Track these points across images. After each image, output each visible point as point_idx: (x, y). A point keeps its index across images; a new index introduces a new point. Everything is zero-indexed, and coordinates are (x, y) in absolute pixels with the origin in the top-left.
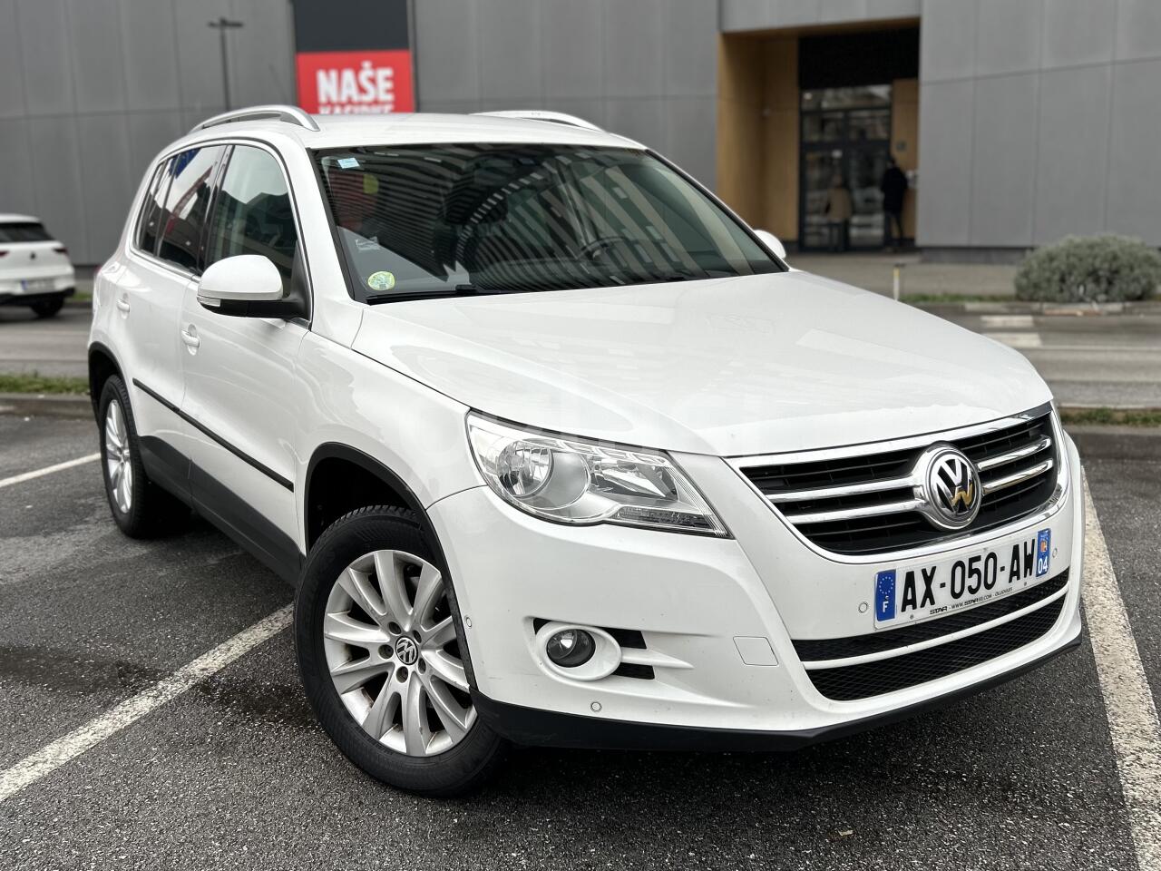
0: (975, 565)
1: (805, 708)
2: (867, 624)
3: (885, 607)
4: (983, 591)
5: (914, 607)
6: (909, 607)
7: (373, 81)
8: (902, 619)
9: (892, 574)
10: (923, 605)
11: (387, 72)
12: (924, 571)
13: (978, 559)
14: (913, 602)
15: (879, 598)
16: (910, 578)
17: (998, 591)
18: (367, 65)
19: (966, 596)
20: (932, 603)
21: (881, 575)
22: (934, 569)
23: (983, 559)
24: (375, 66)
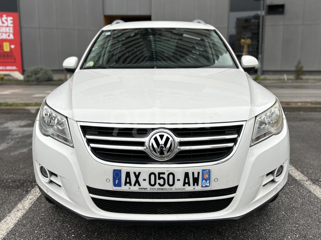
0: (161, 176)
1: (89, 210)
2: (110, 187)
3: (117, 182)
4: (166, 186)
5: (131, 185)
6: (128, 185)
7: (7, 20)
8: (125, 188)
9: (120, 171)
10: (135, 185)
11: (11, 18)
12: (135, 173)
13: (164, 173)
14: (130, 183)
15: (114, 179)
16: (128, 174)
17: (177, 188)
18: (4, 16)
19: (157, 186)
20: (139, 185)
21: (115, 171)
22: (139, 173)
23: (167, 174)
24: (7, 16)
